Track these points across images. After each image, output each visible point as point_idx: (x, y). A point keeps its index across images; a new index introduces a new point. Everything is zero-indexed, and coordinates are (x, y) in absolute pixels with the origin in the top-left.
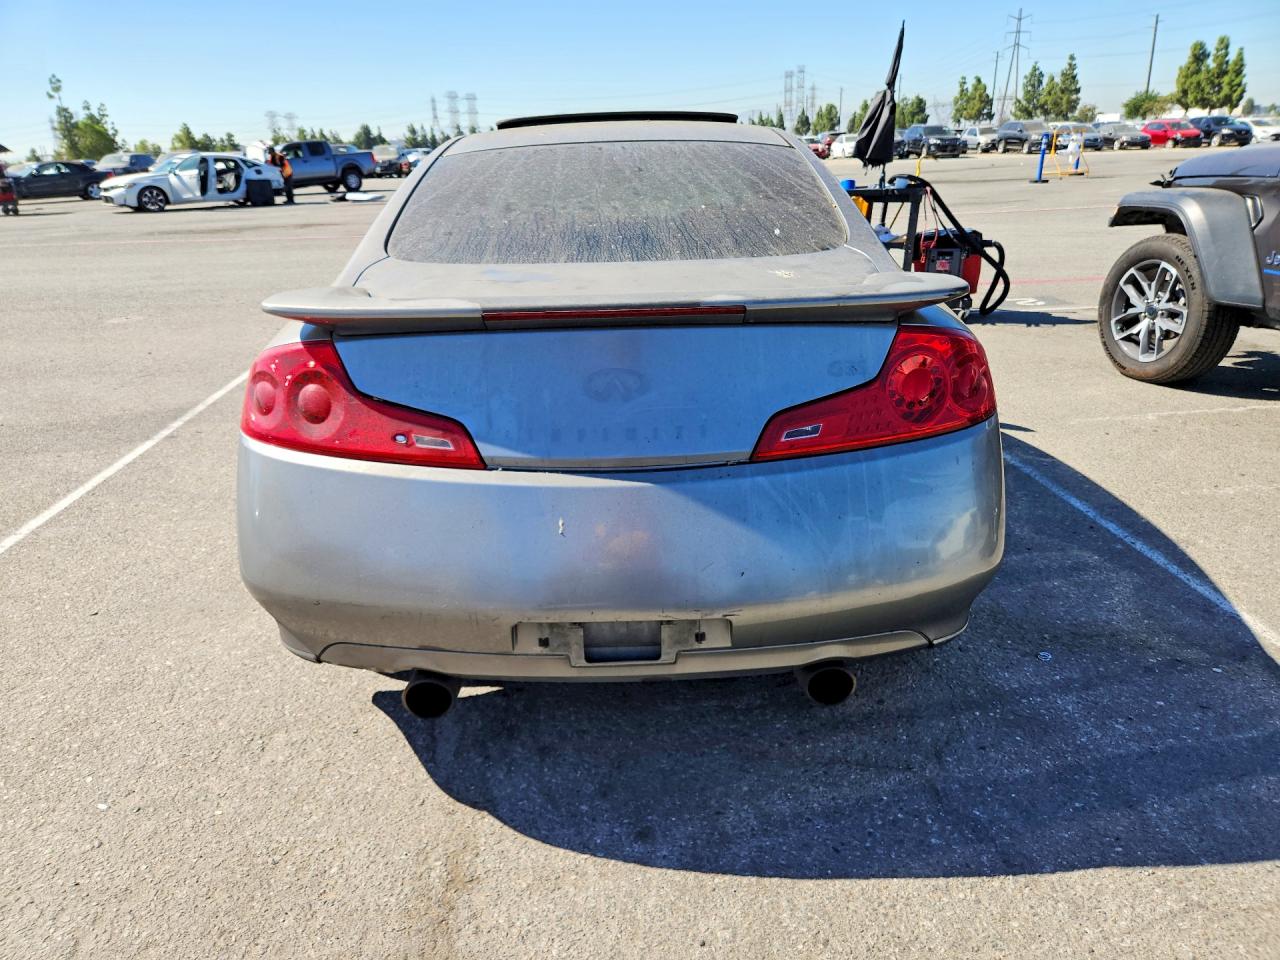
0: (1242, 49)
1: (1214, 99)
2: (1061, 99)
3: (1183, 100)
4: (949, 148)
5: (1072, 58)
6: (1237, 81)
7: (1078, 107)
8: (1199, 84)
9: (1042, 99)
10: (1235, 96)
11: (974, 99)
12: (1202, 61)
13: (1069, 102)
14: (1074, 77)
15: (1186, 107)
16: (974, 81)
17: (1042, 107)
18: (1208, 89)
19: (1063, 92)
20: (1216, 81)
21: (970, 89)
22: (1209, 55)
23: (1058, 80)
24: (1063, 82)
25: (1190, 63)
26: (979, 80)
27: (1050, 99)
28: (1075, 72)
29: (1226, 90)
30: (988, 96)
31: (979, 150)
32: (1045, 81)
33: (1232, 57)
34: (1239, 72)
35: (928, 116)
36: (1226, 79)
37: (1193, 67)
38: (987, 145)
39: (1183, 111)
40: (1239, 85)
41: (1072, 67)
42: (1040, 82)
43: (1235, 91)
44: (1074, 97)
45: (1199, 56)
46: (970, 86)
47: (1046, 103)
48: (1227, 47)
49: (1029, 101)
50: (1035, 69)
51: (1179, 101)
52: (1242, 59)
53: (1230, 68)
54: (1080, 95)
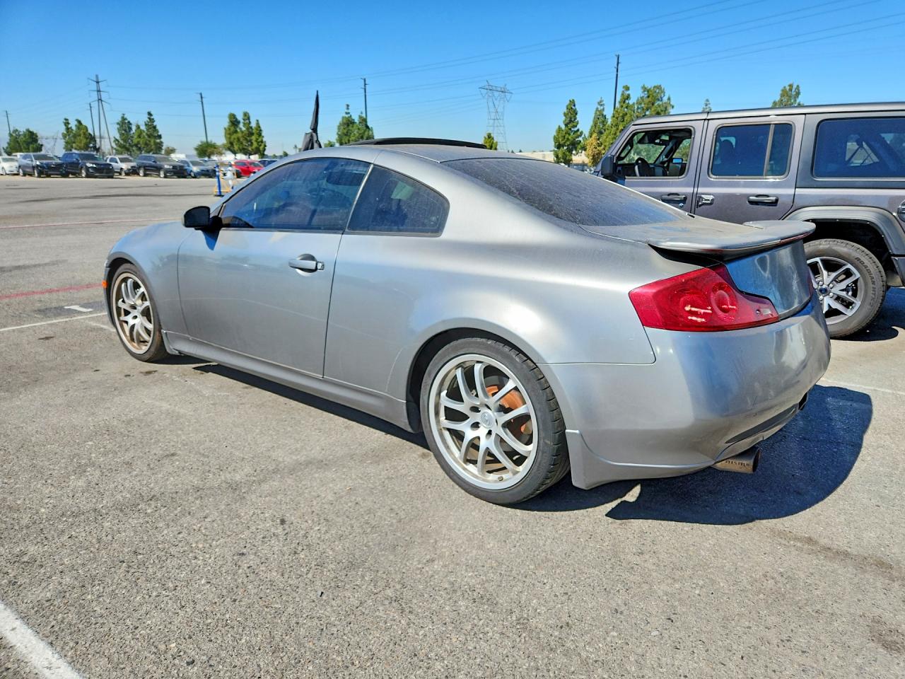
0: (257, 121)
1: (250, 149)
2: (150, 141)
3: (232, 148)
4: (105, 171)
5: (150, 114)
6: (260, 140)
7: (163, 148)
8: (238, 139)
9: (135, 141)
10: (261, 148)
11: (80, 135)
12: (236, 125)
13: (156, 144)
14: (155, 127)
15: (235, 153)
16: (76, 123)
17: (136, 145)
18: (244, 143)
19: (149, 136)
20: (248, 138)
21: (74, 128)
22: (239, 122)
23: (143, 128)
24: (147, 130)
25: (229, 126)
26: (79, 122)
27: (141, 141)
28: (155, 124)
29: (255, 145)
30: (90, 134)
31: (123, 174)
32: (134, 128)
33: (253, 125)
34: (260, 135)
35: (42, 145)
36: (254, 138)
37: (232, 128)
38: (129, 170)
39: (234, 155)
40: (262, 142)
41: (152, 120)
42: (130, 129)
43: (261, 145)
44: (158, 141)
45: (234, 122)
46: (73, 125)
47: (138, 143)
48: (249, 119)
49: (125, 141)
50: (124, 119)
51: (229, 149)
52: (259, 127)
53: (254, 131)
54: (162, 140)
